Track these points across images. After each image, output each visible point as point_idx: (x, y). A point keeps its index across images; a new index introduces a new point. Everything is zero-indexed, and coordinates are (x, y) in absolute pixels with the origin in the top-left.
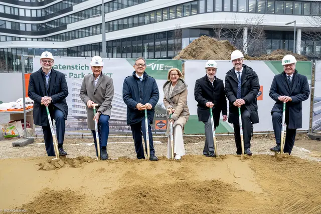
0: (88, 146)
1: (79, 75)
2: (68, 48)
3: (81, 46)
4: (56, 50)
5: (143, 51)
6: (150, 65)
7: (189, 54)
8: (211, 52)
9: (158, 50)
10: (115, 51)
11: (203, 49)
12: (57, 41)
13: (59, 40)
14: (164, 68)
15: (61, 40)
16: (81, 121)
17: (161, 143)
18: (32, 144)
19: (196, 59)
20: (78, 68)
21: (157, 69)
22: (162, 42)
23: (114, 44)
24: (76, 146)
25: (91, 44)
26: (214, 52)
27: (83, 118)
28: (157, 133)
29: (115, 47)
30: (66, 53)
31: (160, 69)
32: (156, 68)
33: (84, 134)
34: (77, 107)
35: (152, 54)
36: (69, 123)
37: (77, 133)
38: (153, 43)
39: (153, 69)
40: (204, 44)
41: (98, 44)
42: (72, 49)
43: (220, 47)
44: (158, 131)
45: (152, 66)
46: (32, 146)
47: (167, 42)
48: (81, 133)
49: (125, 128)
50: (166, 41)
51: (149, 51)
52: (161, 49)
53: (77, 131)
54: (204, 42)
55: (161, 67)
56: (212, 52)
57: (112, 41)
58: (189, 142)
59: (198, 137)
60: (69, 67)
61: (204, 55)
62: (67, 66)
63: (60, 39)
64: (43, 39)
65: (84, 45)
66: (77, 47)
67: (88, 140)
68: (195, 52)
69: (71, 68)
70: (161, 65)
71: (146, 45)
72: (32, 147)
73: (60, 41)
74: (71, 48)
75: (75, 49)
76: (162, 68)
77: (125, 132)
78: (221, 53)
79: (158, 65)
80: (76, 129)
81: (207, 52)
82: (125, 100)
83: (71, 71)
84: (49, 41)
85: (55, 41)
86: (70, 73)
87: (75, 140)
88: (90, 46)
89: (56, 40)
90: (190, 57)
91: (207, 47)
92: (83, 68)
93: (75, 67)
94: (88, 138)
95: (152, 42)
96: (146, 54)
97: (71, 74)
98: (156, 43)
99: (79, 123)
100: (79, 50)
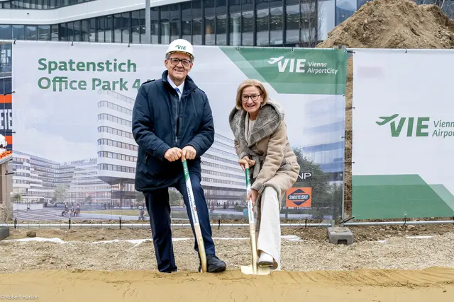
0: (132, 245)
1: (114, 83)
2: (59, 24)
3: (88, 20)
4: (34, 29)
5: (230, 30)
6: (276, 60)
7: (354, 37)
8: (406, 32)
9: (264, 28)
10: (166, 30)
11: (387, 23)
12: (36, 8)
13: (40, 6)
14: (306, 68)
15: (46, 7)
16: (117, 187)
17: (298, 239)
18: (6, 241)
19: (370, 46)
20: (111, 67)
21: (291, 70)
22: (272, 9)
23: (164, 15)
24: (107, 247)
25: (113, 15)
26: (412, 30)
27: (123, 181)
28: (290, 216)
29: (167, 20)
30: (55, 35)
31: (298, 70)
32: (288, 67)
33: (124, 218)
34: (109, 155)
35: (249, 37)
36: (91, 193)
37: (107, 215)
38: (252, 13)
39: (282, 69)
40: (388, 13)
41: (127, 16)
42: (70, 26)
43: (423, 19)
44: (292, 212)
45: (280, 64)
46: (6, 244)
47: (285, 9)
48: (116, 217)
49: (218, 205)
50: (281, 9)
51: (242, 30)
52: (270, 26)
53: (107, 211)
54: (388, 7)
55: (299, 65)
56: (408, 31)
57: (160, 7)
58: (365, 237)
59: (383, 227)
60: (91, 66)
61: (389, 37)
62: (88, 64)
63: (43, 4)
64: (6, 5)
65: (97, 18)
66: (81, 21)
67: (129, 231)
68: (368, 32)
69: (97, 68)
70: (299, 61)
71: (235, 16)
72: (7, 248)
73: (43, 9)
74: (67, 23)
75: (77, 27)
76: (301, 68)
77: (216, 215)
78: (427, 33)
79: (293, 61)
80: (105, 205)
81: (397, 32)
82: (137, 137)
83: (97, 74)
84: (19, 8)
85: (30, 8)
86: (94, 80)
87: (102, 231)
88: (110, 21)
89: (33, 6)
90: (356, 42)
91: (395, 20)
92: (123, 67)
93: (105, 66)
94: (131, 228)
95: (250, 10)
96: (235, 36)
97: (97, 83)
98: (259, 12)
99: (111, 192)
100: (85, 28)
